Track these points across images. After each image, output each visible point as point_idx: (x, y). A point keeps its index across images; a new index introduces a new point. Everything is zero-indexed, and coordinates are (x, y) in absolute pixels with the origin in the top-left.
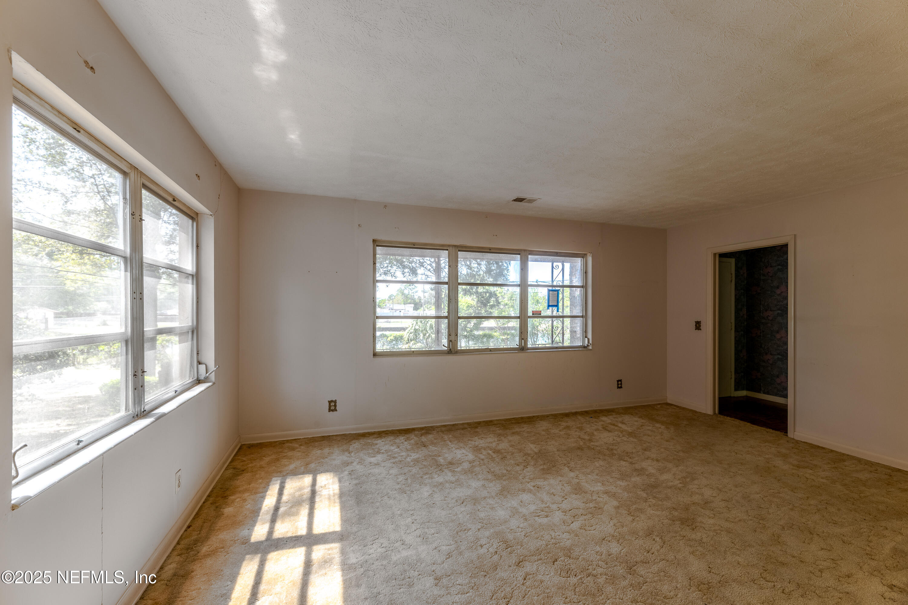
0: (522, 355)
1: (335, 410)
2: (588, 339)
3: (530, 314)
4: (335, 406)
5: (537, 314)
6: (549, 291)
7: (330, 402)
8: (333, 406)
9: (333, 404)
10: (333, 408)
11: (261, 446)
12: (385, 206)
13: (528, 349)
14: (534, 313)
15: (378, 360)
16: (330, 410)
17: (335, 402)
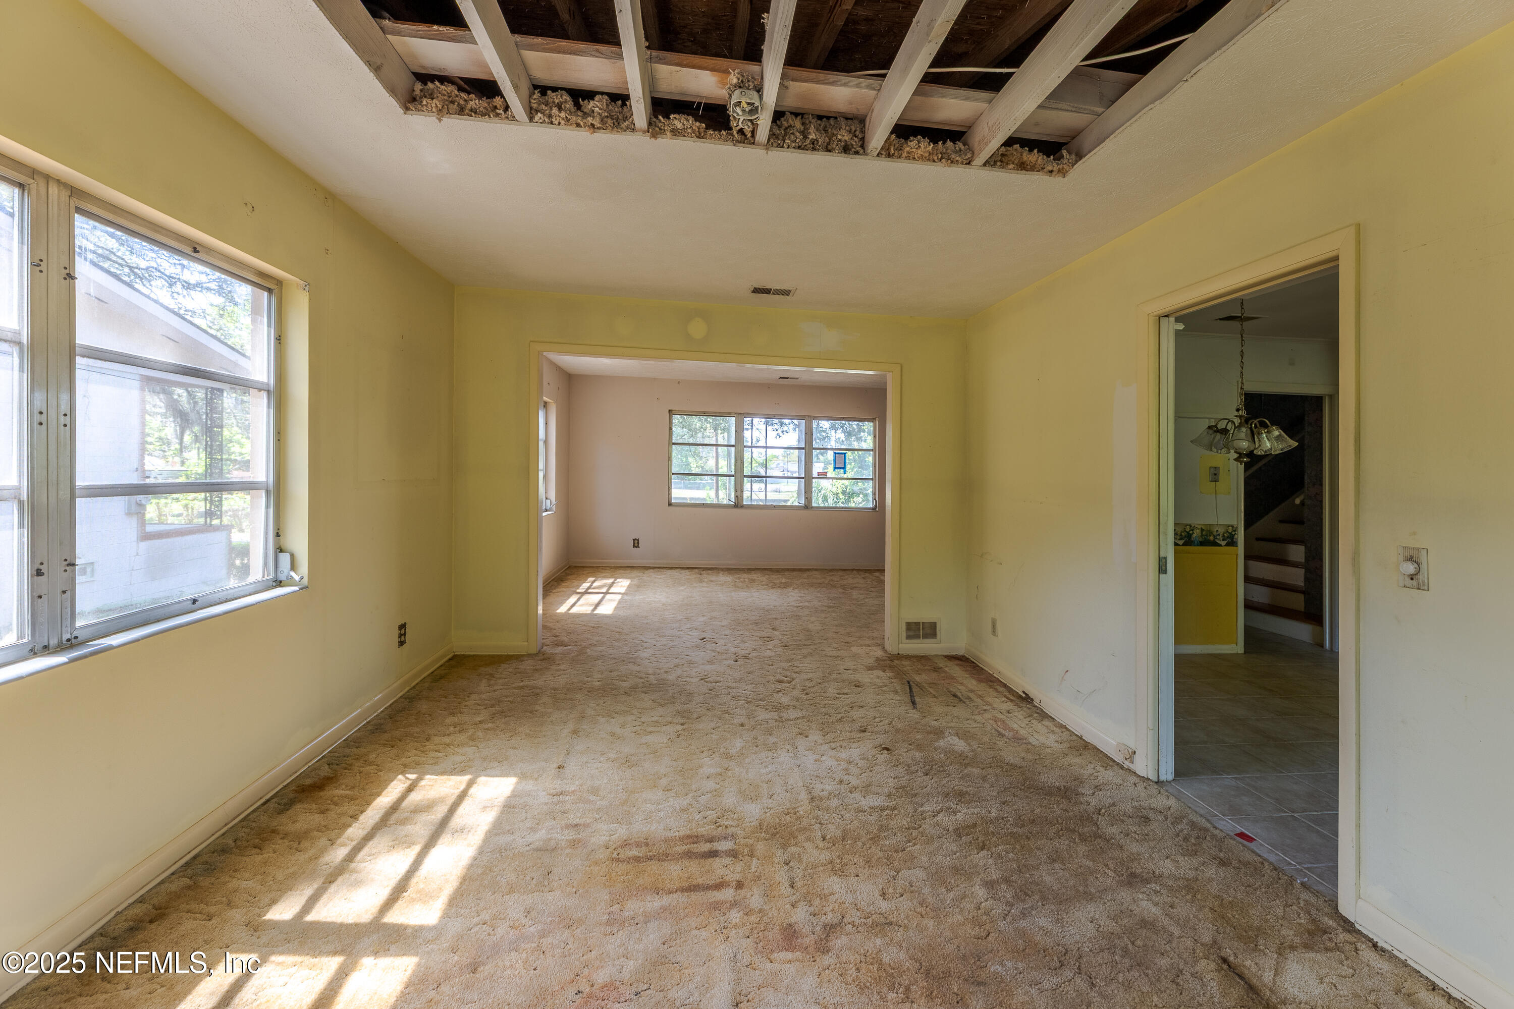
0: (806, 512)
1: (638, 547)
2: (876, 501)
3: (815, 474)
4: (638, 543)
5: (823, 476)
6: (835, 453)
7: (634, 540)
8: (636, 543)
9: (636, 542)
10: (636, 545)
11: (583, 567)
12: (679, 383)
13: (812, 507)
14: (819, 474)
15: (671, 508)
16: (634, 546)
17: (638, 540)
